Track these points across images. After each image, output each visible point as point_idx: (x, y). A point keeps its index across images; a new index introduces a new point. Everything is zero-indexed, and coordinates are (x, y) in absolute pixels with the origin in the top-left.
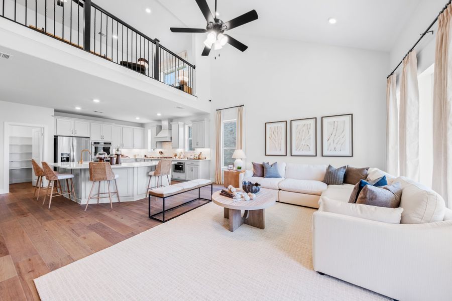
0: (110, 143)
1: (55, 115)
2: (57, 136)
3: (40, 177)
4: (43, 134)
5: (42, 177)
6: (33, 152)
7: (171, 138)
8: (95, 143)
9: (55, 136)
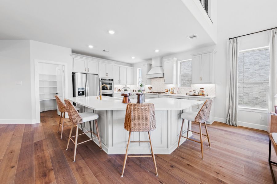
0: (112, 80)
1: (72, 54)
2: (75, 73)
3: (63, 113)
4: (64, 71)
5: (64, 113)
6: (57, 87)
7: (164, 74)
8: (102, 79)
9: (73, 73)
